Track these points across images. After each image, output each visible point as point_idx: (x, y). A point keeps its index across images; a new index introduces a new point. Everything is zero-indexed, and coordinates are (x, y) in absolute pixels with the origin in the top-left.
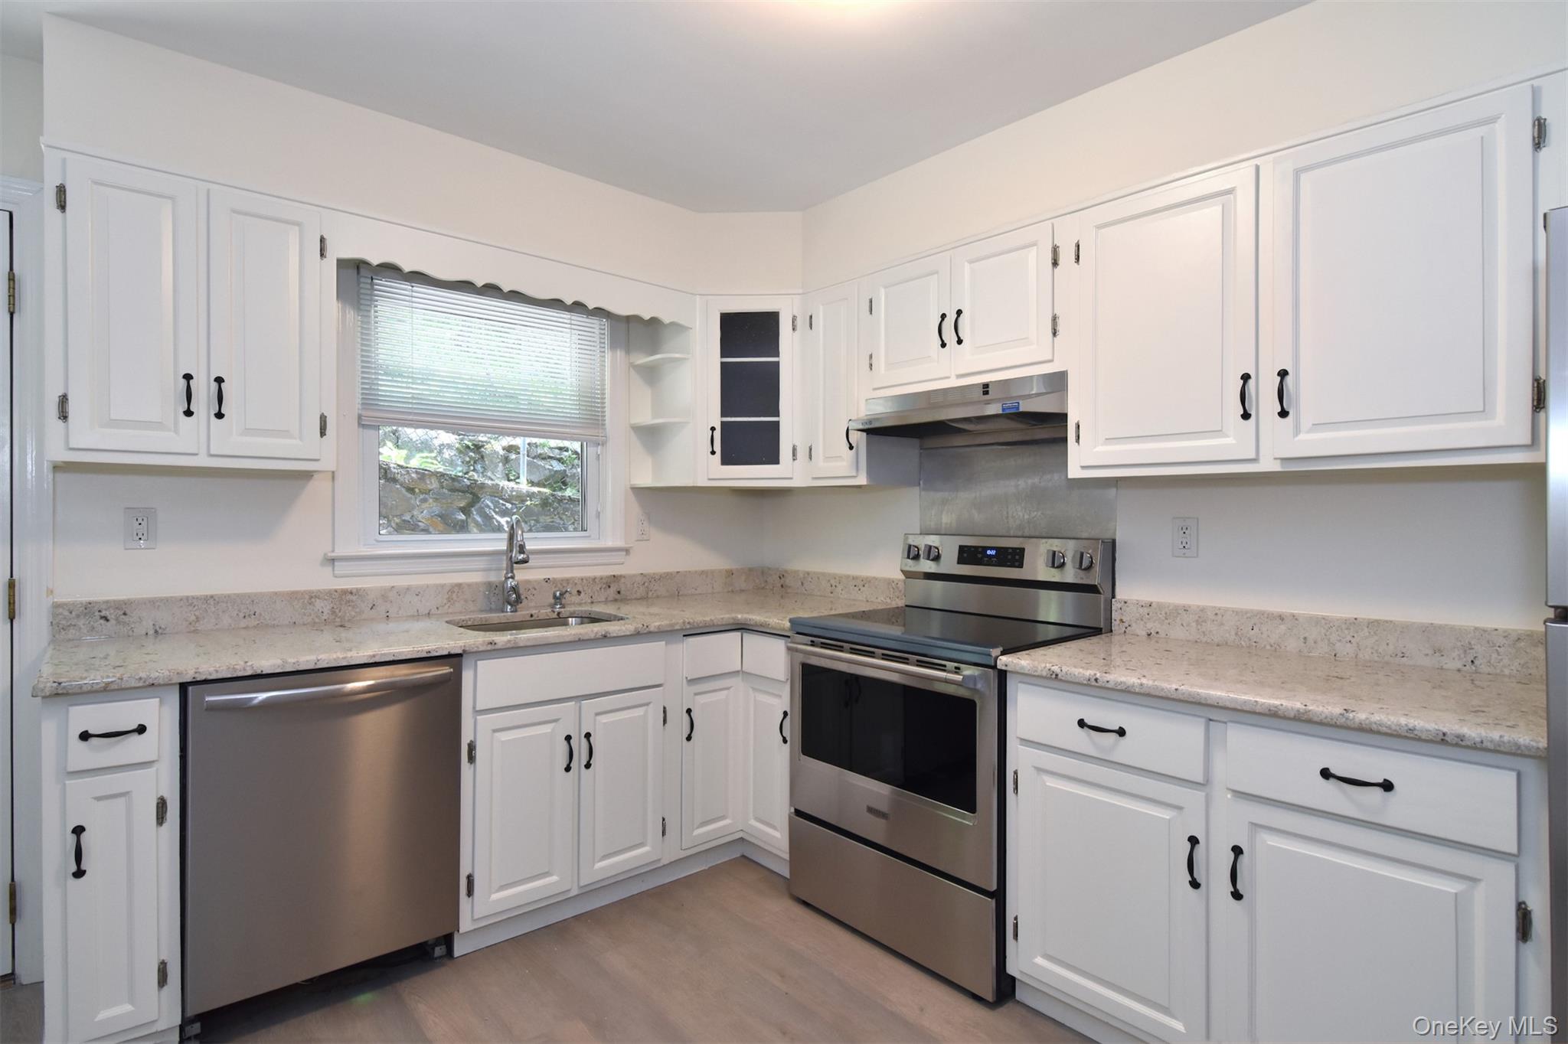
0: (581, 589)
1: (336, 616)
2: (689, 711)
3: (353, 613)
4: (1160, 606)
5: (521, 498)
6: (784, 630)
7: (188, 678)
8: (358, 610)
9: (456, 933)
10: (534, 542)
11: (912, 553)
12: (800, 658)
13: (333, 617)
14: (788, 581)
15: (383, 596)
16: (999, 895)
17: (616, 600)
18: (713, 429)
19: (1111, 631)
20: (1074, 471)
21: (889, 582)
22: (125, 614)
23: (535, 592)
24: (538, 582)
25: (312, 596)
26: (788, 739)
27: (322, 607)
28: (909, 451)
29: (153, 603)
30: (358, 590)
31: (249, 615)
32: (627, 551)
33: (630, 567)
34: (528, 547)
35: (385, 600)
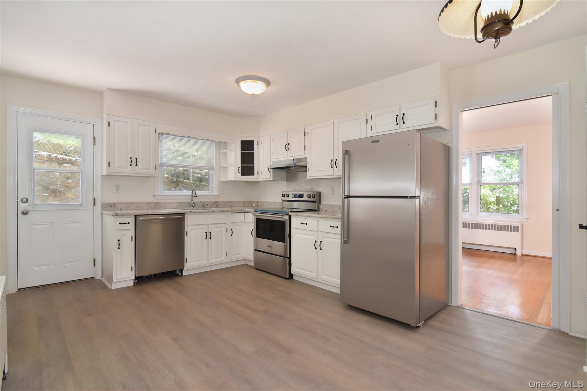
0: (208, 204)
2: (232, 229)
3: (159, 207)
4: (327, 205)
5: (190, 184)
6: (252, 211)
7: (137, 214)
9: (183, 270)
10: (199, 193)
11: (283, 196)
12: (256, 217)
14: (259, 204)
16: (290, 258)
17: (216, 207)
18: (239, 167)
19: (319, 210)
20: (308, 178)
21: (280, 203)
22: (114, 206)
24: (198, 202)
25: (151, 203)
26: (253, 235)
28: (284, 173)
29: (120, 203)
30: (160, 202)
31: (138, 207)
32: (219, 196)
33: (219, 200)
34: (197, 194)
35: (165, 204)
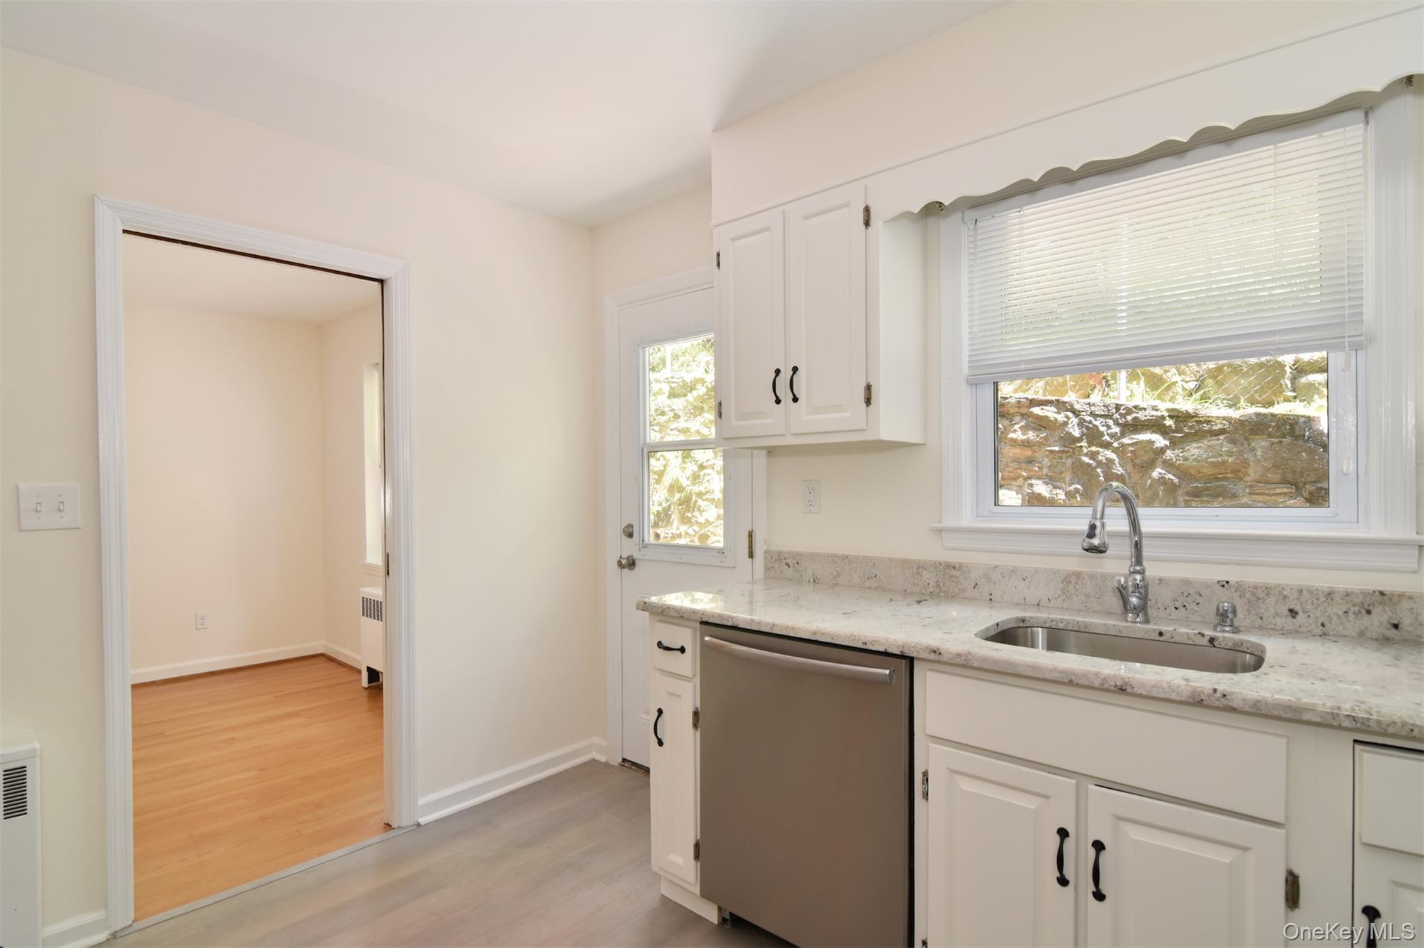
0: (1298, 608)
1: (941, 590)
3: (957, 591)
8: (960, 587)
13: (939, 591)
15: (985, 575)
22: (798, 563)
23: (1199, 599)
24: (1207, 585)
25: (920, 567)
27: (928, 579)
29: (814, 557)
30: (961, 565)
31: (872, 577)
35: (989, 579)
